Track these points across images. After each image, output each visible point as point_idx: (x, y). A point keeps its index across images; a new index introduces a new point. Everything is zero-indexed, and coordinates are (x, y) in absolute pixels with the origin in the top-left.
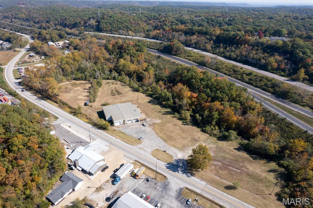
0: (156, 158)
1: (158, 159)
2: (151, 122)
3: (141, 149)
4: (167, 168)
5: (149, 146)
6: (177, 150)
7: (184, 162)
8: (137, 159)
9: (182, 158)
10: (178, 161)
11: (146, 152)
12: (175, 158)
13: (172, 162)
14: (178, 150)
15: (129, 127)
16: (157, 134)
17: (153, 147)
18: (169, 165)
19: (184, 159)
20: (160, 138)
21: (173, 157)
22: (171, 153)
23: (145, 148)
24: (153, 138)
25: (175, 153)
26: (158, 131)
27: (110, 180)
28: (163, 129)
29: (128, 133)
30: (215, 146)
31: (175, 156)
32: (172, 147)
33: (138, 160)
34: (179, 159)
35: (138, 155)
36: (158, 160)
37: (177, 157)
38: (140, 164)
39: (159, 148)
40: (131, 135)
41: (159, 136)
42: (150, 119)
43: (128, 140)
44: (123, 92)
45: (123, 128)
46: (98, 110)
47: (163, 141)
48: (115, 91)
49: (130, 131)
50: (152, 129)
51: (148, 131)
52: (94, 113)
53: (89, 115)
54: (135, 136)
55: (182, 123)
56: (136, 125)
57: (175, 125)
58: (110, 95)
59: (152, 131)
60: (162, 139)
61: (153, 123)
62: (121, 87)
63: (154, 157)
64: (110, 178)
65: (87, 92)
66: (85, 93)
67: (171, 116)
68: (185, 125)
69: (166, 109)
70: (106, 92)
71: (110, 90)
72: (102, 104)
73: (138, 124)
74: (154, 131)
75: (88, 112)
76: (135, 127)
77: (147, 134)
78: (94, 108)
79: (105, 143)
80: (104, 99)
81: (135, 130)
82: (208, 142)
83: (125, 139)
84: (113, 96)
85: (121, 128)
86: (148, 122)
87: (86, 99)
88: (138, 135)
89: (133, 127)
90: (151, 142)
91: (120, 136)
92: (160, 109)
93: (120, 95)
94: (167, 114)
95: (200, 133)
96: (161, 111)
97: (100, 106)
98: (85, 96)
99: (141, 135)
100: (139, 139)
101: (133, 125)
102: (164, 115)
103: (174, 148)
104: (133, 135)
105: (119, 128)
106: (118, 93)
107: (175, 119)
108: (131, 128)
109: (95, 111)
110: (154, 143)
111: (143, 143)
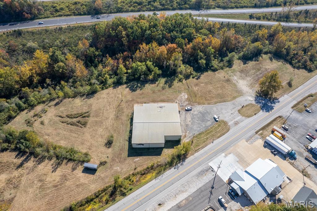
1: (255, 114)
3: (236, 124)
4: (268, 111)
5: (232, 116)
6: (241, 98)
7: (260, 99)
10: (258, 102)
11: (243, 121)
12: (254, 103)
13: (259, 106)
14: (241, 97)
15: (187, 125)
16: (209, 104)
18: (263, 109)
19: (255, 97)
21: (252, 104)
22: (246, 103)
23: (235, 120)
24: (217, 109)
25: (246, 100)
26: (206, 102)
27: (289, 161)
28: (201, 96)
29: (200, 129)
30: (238, 73)
31: (250, 101)
32: (236, 99)
34: (255, 100)
35: (247, 128)
36: (256, 115)
37: (252, 101)
38: (261, 131)
39: (237, 109)
40: (206, 127)
41: (214, 103)
43: (216, 132)
44: (85, 109)
45: (188, 132)
46: (121, 154)
47: (224, 103)
48: (70, 118)
49: (198, 126)
50: (200, 106)
51: (202, 110)
52: (129, 162)
53: (135, 169)
54: (209, 123)
55: (194, 79)
56: (185, 117)
57: (197, 85)
58: (80, 128)
59: (203, 107)
60: (220, 103)
61: (186, 101)
62: (62, 109)
63: (251, 117)
64: (285, 160)
65: (39, 163)
66: (41, 166)
67: (178, 83)
68: (200, 79)
69: (160, 81)
70: (65, 133)
71: (60, 124)
72: (105, 146)
73: (185, 115)
74: (203, 105)
75: (120, 170)
76: (190, 119)
77: (208, 112)
78: (113, 160)
79: (220, 156)
80: (89, 139)
81: (196, 120)
82: (231, 74)
83: (215, 135)
84: (88, 126)
85: (186, 134)
86: (183, 105)
87: (71, 168)
88: (209, 120)
89: (190, 121)
90: (226, 113)
91: (207, 138)
92: (157, 86)
93: (91, 115)
94: (171, 84)
95: (217, 74)
96: (162, 87)
97: (110, 150)
98: (57, 168)
99: (209, 117)
100: (217, 121)
101: (184, 120)
102: (173, 87)
103: (238, 98)
104: (207, 125)
105: (186, 136)
106: (82, 116)
107: (186, 81)
108: (190, 123)
109: (125, 160)
110: (226, 111)
111: (225, 120)
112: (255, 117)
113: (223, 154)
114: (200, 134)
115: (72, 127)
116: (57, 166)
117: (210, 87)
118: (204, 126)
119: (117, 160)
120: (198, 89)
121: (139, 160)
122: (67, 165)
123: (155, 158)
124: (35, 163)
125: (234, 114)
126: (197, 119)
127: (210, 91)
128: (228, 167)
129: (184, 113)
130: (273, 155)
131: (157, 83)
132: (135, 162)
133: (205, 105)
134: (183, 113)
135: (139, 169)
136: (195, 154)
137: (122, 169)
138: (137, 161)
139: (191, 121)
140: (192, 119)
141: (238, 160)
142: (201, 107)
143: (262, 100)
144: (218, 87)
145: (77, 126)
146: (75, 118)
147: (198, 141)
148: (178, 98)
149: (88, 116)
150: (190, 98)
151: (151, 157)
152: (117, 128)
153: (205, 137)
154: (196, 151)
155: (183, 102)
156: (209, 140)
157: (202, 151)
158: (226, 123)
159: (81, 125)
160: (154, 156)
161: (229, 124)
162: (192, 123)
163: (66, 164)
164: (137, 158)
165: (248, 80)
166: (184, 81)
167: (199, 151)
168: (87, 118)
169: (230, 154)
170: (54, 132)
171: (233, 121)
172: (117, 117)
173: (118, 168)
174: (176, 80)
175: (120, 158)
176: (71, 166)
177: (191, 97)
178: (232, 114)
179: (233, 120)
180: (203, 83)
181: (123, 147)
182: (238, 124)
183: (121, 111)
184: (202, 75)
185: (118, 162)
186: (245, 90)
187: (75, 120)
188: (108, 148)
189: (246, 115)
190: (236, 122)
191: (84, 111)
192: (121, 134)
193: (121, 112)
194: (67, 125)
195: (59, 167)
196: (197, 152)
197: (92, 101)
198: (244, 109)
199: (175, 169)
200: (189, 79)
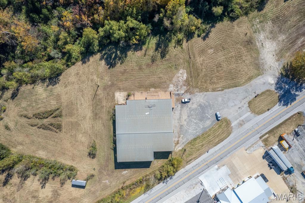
0: (266, 111)
1: (268, 110)
2: (181, 87)
3: (241, 125)
4: (286, 104)
5: (239, 111)
6: (260, 79)
7: (284, 80)
8: (259, 135)
9: (276, 79)
10: (279, 86)
11: (251, 120)
12: (273, 88)
13: (278, 94)
14: (260, 77)
15: (181, 126)
16: (214, 90)
17: (243, 107)
18: (281, 101)
19: (278, 78)
20: (226, 90)
21: (270, 90)
22: (264, 89)
23: (241, 118)
24: (222, 100)
25: (264, 83)
26: (211, 87)
27: (282, 176)
28: (206, 75)
29: (197, 132)
30: (270, 23)
31: (269, 86)
32: (252, 82)
33: (261, 135)
34: (277, 84)
35: (251, 132)
36: (270, 111)
37: (272, 84)
38: (267, 135)
39: (248, 100)
40: (204, 128)
41: (220, 89)
42: (171, 85)
43: (214, 137)
44: (53, 104)
45: (182, 136)
46: (108, 166)
47: (235, 88)
48: (39, 119)
49: (195, 128)
50: (201, 94)
51: (203, 101)
52: (117, 175)
53: (124, 183)
54: (208, 123)
55: (200, 38)
56: (180, 114)
57: (203, 52)
58: (55, 133)
59: (205, 95)
60: (229, 88)
61: (184, 85)
62: (24, 104)
63: (262, 114)
64: (279, 174)
65: (25, 179)
66: (28, 182)
67: (175, 47)
68: (208, 38)
69: (149, 44)
70: (40, 140)
71: (30, 129)
72: (89, 156)
73: (180, 110)
74: (206, 92)
75: (109, 183)
76: (186, 117)
77: (210, 105)
78: (100, 172)
79: (212, 169)
80: (69, 148)
81: (193, 118)
82: (258, 26)
83: (212, 140)
84: (64, 130)
85: (179, 139)
86: (179, 92)
87: (60, 183)
88: (209, 118)
89: (185, 120)
90: (232, 107)
91: (202, 146)
92: (145, 55)
93: (64, 113)
94: (165, 50)
95: (236, 27)
96: (152, 57)
97: (95, 160)
98: (45, 184)
99: (210, 114)
100: (218, 120)
101: (179, 118)
102: (167, 57)
103: (255, 80)
104: (206, 126)
105: (179, 142)
106: (52, 116)
107: (187, 44)
108: (185, 123)
109: (113, 172)
110: (234, 102)
111: (229, 117)
112: (267, 113)
113: (216, 167)
114: (195, 139)
115: (45, 131)
116: (44, 182)
117: (221, 57)
118: (202, 127)
119: (105, 173)
120: (203, 60)
121: (127, 173)
122: (54, 180)
123: (144, 171)
124: (20, 179)
125: (242, 109)
126: (195, 117)
127: (219, 65)
128: (218, 181)
129: (180, 106)
130: (269, 168)
131: (144, 48)
132: (123, 175)
133: (208, 92)
134: (178, 107)
135: (128, 183)
136: (186, 167)
137: (111, 182)
138: (126, 174)
139: (187, 120)
140: (188, 117)
141: (230, 173)
142: (203, 96)
143: (286, 83)
144: (232, 57)
145: (51, 130)
146: (44, 118)
147: (192, 149)
148: (174, 80)
149: (60, 116)
150: (190, 79)
151: (139, 169)
152: (99, 132)
153: (201, 143)
154: (188, 162)
155: (179, 87)
156: (204, 147)
157: (194, 163)
158: (229, 123)
159: (55, 129)
160: (143, 169)
161: (232, 125)
162: (188, 123)
163: (53, 178)
164: (125, 171)
165: (279, 41)
166: (185, 44)
167: (191, 163)
168: (59, 119)
169: (224, 166)
170: (27, 140)
171: (238, 121)
172: (96, 116)
173: (107, 181)
174: (173, 41)
175: (108, 171)
176: (59, 181)
177: (191, 77)
178: (240, 108)
179: (238, 119)
180: (211, 48)
181: (108, 157)
182: (243, 125)
183: (100, 105)
184: (213, 29)
185: (106, 175)
186: (268, 63)
187: (45, 121)
188: (93, 158)
189: (257, 110)
190: (241, 122)
191: (53, 108)
192: (104, 140)
193: (99, 107)
194: (39, 129)
195: (47, 182)
196: (189, 164)
197: (58, 88)
198: (258, 99)
199: (163, 183)
200: (192, 38)
